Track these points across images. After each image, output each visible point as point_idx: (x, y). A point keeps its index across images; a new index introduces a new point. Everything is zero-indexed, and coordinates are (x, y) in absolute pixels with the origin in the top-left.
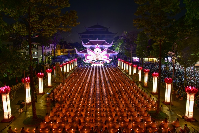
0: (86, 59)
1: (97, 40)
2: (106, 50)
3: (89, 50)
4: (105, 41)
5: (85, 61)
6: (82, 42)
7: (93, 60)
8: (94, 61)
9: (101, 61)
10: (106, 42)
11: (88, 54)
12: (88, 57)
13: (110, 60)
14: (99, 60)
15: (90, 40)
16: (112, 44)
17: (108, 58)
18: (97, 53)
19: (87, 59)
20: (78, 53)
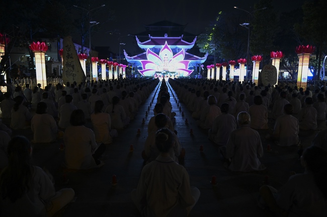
0: (144, 68)
1: (166, 37)
2: (182, 53)
3: (149, 52)
4: (179, 38)
5: (142, 72)
6: (137, 39)
7: (157, 71)
8: (159, 73)
9: (172, 73)
10: (182, 41)
11: (149, 59)
12: (147, 66)
13: (189, 72)
14: (168, 72)
15: (152, 37)
16: (194, 42)
17: (186, 68)
18: (166, 59)
19: (146, 69)
20: (128, 58)
